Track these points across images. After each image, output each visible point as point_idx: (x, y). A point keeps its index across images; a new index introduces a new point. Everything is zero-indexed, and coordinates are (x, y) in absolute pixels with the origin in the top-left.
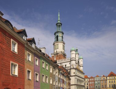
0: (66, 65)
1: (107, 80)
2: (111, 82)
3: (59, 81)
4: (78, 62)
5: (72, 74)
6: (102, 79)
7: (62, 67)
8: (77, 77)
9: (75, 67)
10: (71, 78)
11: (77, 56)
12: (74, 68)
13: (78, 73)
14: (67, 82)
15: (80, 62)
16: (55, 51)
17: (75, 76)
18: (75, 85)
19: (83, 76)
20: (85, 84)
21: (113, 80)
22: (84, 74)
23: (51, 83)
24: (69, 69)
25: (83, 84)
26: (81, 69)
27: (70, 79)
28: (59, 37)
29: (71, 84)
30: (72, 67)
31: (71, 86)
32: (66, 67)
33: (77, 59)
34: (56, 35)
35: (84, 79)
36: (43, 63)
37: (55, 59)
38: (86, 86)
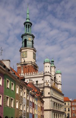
0: (37, 82)
4: (55, 78)
5: (46, 95)
7: (32, 84)
8: (53, 100)
10: (44, 100)
11: (53, 69)
12: (48, 87)
13: (54, 94)
14: (39, 106)
15: (57, 77)
17: (50, 97)
18: (50, 110)
19: (61, 98)
20: (65, 110)
22: (63, 95)
24: (41, 88)
25: (62, 110)
26: (59, 89)
27: (43, 102)
28: (27, 42)
29: (45, 109)
30: (46, 85)
31: (45, 112)
32: (37, 84)
33: (53, 73)
34: (24, 39)
35: (63, 102)
36: (8, 81)
37: (22, 72)
38: (67, 113)
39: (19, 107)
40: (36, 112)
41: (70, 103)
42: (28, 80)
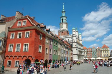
0: (69, 40)
1: (101, 51)
2: (105, 52)
3: (64, 53)
4: (78, 37)
5: (74, 46)
6: (97, 50)
7: (66, 41)
9: (76, 41)
10: (73, 49)
11: (77, 33)
13: (78, 46)
14: (70, 52)
15: (79, 37)
16: (61, 29)
17: (76, 48)
18: (76, 54)
19: (82, 48)
20: (84, 54)
21: (106, 51)
22: (82, 46)
23: (59, 54)
24: (71, 43)
25: (83, 54)
26: (80, 43)
27: (72, 51)
29: (73, 54)
30: (73, 41)
31: (73, 56)
32: (69, 41)
33: (77, 35)
34: (62, 19)
35: (83, 50)
36: (54, 42)
37: (61, 35)
38: (85, 55)
39: (60, 54)
40: (68, 56)
41: (87, 50)
42: (64, 39)
